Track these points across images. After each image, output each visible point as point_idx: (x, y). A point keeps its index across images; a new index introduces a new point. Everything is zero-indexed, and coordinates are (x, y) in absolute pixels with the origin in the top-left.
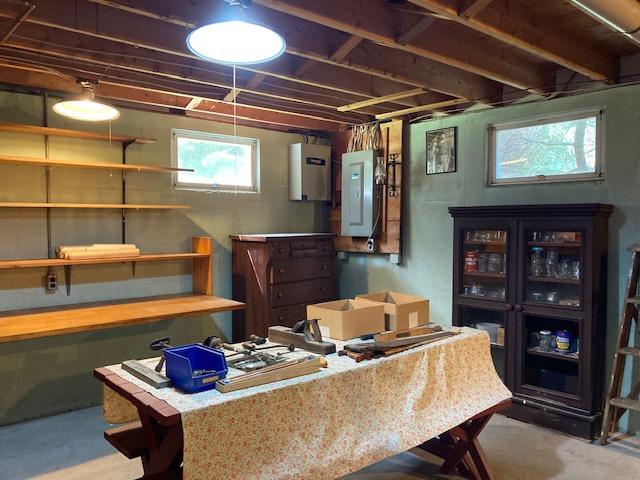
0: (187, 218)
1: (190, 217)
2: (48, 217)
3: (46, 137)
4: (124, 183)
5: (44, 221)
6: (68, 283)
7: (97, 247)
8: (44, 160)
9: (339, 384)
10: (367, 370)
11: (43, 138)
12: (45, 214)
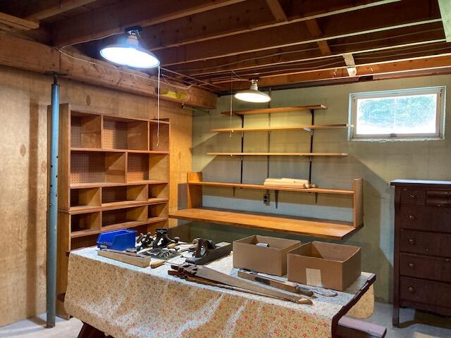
0: (361, 163)
1: (363, 162)
2: (268, 161)
3: (269, 114)
4: (312, 138)
5: (266, 163)
6: (277, 201)
7: (284, 180)
8: (269, 128)
9: (140, 280)
10: (162, 281)
11: (268, 115)
12: (266, 159)
